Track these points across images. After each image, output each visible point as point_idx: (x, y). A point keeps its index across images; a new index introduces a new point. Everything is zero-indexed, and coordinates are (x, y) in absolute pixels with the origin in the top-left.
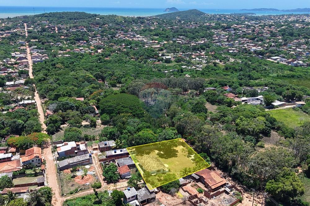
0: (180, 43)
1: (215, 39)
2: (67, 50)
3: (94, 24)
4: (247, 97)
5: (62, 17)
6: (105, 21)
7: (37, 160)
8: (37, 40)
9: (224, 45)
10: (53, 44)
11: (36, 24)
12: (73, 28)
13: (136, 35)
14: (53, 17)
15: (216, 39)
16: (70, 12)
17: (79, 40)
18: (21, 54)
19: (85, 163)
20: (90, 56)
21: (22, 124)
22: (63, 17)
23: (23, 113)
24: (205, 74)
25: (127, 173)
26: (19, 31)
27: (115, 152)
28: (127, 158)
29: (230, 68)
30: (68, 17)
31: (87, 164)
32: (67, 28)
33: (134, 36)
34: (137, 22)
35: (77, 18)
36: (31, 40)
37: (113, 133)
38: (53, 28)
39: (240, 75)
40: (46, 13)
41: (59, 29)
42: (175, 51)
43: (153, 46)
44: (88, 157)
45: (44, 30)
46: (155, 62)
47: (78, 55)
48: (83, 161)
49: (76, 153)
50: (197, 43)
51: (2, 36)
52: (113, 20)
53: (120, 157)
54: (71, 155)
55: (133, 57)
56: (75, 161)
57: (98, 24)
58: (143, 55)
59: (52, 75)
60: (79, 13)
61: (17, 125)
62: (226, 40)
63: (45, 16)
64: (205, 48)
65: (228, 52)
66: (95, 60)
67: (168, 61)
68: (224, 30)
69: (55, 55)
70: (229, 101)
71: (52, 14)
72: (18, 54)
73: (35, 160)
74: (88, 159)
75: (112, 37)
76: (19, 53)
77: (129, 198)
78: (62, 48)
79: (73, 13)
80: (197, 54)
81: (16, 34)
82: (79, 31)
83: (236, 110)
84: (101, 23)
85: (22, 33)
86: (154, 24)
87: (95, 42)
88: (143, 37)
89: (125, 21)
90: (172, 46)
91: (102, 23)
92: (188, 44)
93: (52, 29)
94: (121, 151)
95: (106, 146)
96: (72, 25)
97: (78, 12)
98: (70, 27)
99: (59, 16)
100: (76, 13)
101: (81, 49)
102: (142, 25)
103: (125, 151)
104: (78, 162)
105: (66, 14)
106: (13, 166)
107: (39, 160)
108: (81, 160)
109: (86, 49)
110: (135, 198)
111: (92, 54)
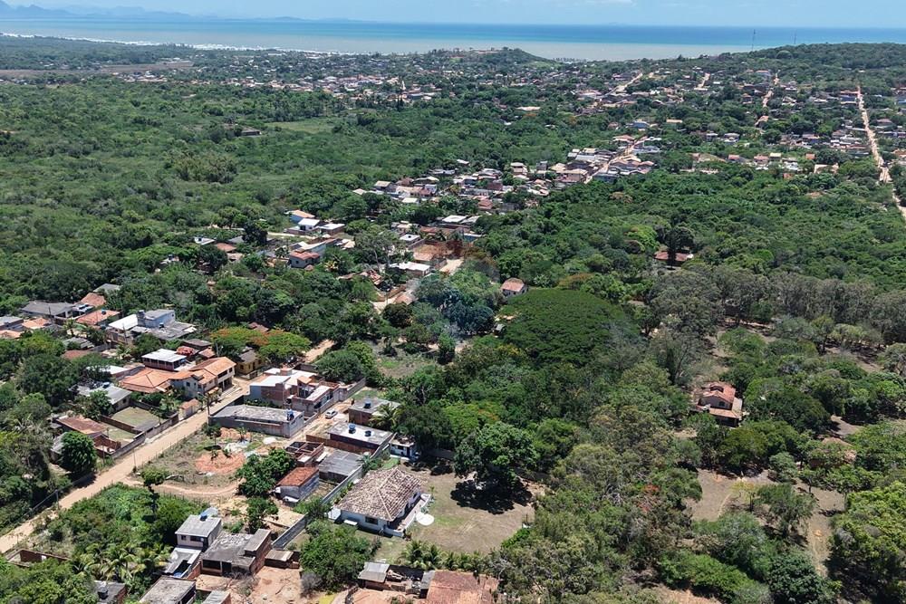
2: (730, 156)
5: (830, 60)
7: (195, 384)
8: (681, 121)
10: (713, 137)
11: (734, 77)
12: (823, 93)
14: (803, 57)
16: (863, 45)
17: (799, 131)
18: (596, 153)
19: (270, 430)
20: (772, 180)
21: (281, 305)
22: (834, 58)
26: (665, 94)
27: (351, 431)
28: (360, 457)
30: (849, 59)
31: (277, 435)
32: (803, 92)
36: (668, 121)
38: (756, 91)
40: (787, 48)
41: (779, 93)
44: (285, 419)
45: (729, 95)
47: (735, 175)
48: (269, 422)
49: (290, 401)
51: (610, 105)
53: (354, 447)
54: (275, 402)
59: (560, 215)
60: (894, 47)
61: (269, 303)
63: (780, 56)
66: (769, 193)
69: (675, 166)
71: (803, 50)
72: (588, 154)
73: (192, 382)
74: (282, 423)
76: (592, 150)
77: (183, 537)
78: (720, 149)
79: (872, 45)
81: (648, 103)
85: (667, 100)
87: (849, 141)
93: (753, 94)
94: (368, 434)
95: (363, 410)
96: (823, 84)
97: (890, 45)
98: (813, 92)
99: (820, 55)
100: (884, 46)
101: (772, 157)
103: (379, 437)
104: (257, 420)
105: (847, 49)
106: (153, 381)
107: (200, 386)
108: (267, 418)
109: (790, 159)
110: (201, 544)
111: (785, 174)
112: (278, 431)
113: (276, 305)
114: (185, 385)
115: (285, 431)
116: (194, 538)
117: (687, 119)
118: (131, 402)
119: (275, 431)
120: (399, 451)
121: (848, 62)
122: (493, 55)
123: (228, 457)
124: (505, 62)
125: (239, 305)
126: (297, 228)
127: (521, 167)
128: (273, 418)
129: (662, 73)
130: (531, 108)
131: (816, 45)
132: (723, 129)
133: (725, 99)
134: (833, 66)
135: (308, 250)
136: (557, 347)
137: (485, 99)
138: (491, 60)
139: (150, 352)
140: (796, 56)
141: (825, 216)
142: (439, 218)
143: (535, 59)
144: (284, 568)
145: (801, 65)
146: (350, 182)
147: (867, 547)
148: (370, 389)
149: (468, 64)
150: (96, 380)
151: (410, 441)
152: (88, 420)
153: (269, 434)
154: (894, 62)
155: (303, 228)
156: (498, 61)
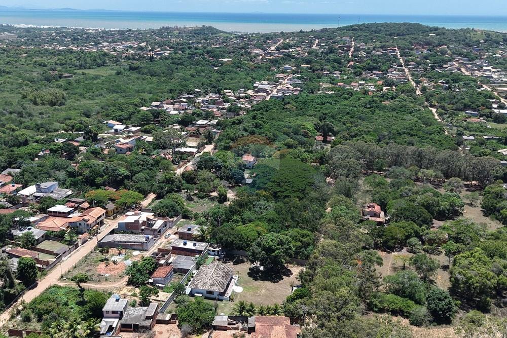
2: (339, 84)
3: (420, 44)
5: (379, 32)
6: (443, 40)
7: (85, 224)
8: (309, 66)
10: (327, 74)
11: (331, 41)
12: (379, 49)
13: (486, 66)
14: (365, 30)
16: (395, 23)
17: (371, 69)
18: (268, 84)
19: (135, 247)
20: (363, 96)
21: (123, 175)
22: (380, 30)
23: (143, 161)
25: (160, 279)
26: (297, 51)
27: (185, 244)
28: (193, 258)
30: (388, 31)
32: (369, 49)
33: (480, 68)
35: (401, 34)
36: (302, 65)
40: (356, 25)
41: (357, 49)
43: (499, 89)
45: (331, 51)
46: (470, 117)
47: (344, 93)
48: (134, 242)
49: (142, 230)
51: (270, 58)
52: (462, 38)
53: (188, 253)
57: (428, 44)
59: (261, 118)
60: (410, 24)
61: (116, 175)
63: (353, 30)
66: (363, 103)
69: (312, 90)
71: (364, 26)
72: (264, 84)
73: (83, 223)
74: (142, 243)
75: (433, 68)
76: (266, 82)
78: (332, 80)
79: (399, 24)
81: (289, 56)
82: (386, 54)
84: (434, 43)
85: (299, 54)
87: (396, 74)
88: (498, 71)
89: (486, 41)
91: (437, 42)
93: (344, 50)
94: (195, 245)
95: (187, 232)
96: (378, 44)
97: (407, 23)
99: (373, 29)
100: (405, 24)
101: (360, 84)
103: (201, 246)
104: (127, 242)
105: (387, 26)
106: (57, 224)
107: (88, 225)
108: (133, 240)
109: (369, 84)
110: (118, 315)
111: (369, 93)
112: (140, 248)
113: (119, 175)
114: (78, 225)
115: (145, 247)
116: (114, 312)
117: (313, 64)
118: (46, 237)
119: (139, 248)
120: (213, 253)
121: (388, 33)
122: (197, 30)
123: (115, 264)
124: (205, 34)
125: (97, 177)
126: (113, 131)
127: (230, 92)
128: (137, 240)
129: (293, 39)
130: (226, 59)
131: (371, 24)
132: (331, 70)
133: (329, 53)
134: (380, 35)
135: (126, 143)
136: (287, 190)
137: (200, 55)
138: (196, 32)
139: (51, 207)
140: (361, 30)
141: (394, 113)
142: (194, 122)
143: (221, 32)
144: (168, 324)
145: (364, 34)
146: (137, 103)
147: (473, 282)
148: (185, 220)
149: (184, 35)
150: (22, 226)
151: (218, 247)
152: (24, 249)
153: (135, 250)
154: (410, 33)
155: (116, 130)
156: (201, 33)
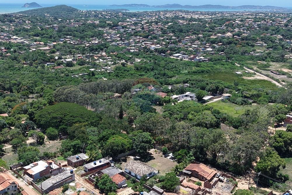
0: (72, 43)
1: (106, 38)
4: (177, 94)
7: (13, 187)
9: (120, 44)
13: (12, 36)
15: (108, 38)
24: (119, 75)
25: (122, 182)
27: (95, 164)
28: (110, 168)
29: (142, 68)
31: (71, 182)
33: (10, 38)
34: (4, 21)
37: (78, 146)
39: (156, 74)
42: (71, 53)
43: (41, 48)
44: (70, 174)
46: (54, 66)
49: (51, 172)
50: (90, 43)
54: (46, 176)
55: (24, 62)
56: (58, 180)
58: (37, 59)
62: (119, 39)
64: (103, 48)
65: (129, 52)
67: (69, 64)
68: (111, 29)
70: (168, 99)
73: (11, 188)
74: (71, 176)
80: (98, 55)
83: (181, 107)
86: (25, 22)
88: (22, 39)
90: (64, 48)
92: (81, 44)
94: (100, 162)
95: (78, 160)
102: (11, 25)
103: (104, 161)
108: (64, 178)
112: (71, 180)
